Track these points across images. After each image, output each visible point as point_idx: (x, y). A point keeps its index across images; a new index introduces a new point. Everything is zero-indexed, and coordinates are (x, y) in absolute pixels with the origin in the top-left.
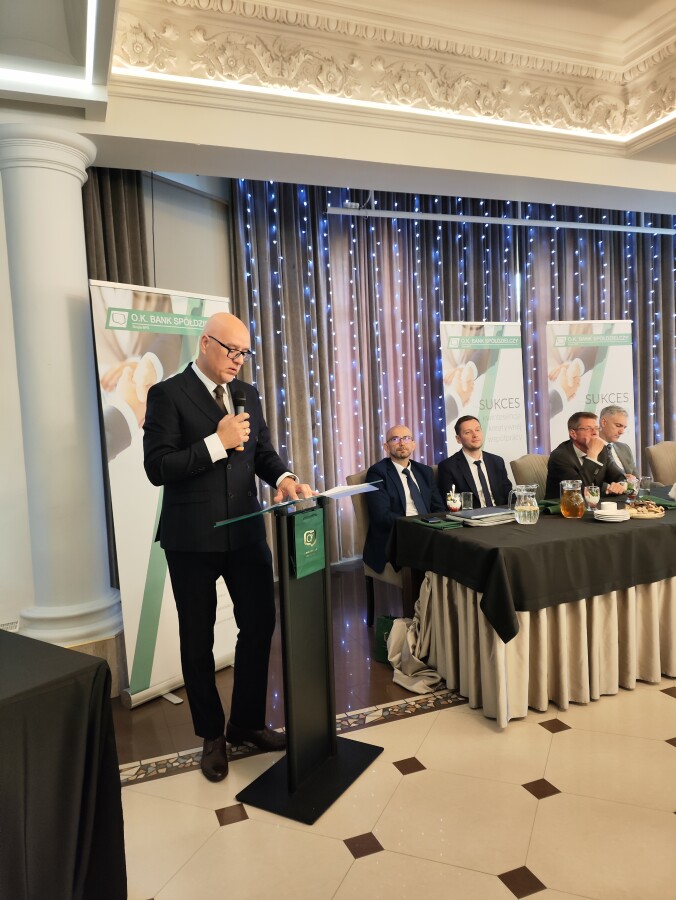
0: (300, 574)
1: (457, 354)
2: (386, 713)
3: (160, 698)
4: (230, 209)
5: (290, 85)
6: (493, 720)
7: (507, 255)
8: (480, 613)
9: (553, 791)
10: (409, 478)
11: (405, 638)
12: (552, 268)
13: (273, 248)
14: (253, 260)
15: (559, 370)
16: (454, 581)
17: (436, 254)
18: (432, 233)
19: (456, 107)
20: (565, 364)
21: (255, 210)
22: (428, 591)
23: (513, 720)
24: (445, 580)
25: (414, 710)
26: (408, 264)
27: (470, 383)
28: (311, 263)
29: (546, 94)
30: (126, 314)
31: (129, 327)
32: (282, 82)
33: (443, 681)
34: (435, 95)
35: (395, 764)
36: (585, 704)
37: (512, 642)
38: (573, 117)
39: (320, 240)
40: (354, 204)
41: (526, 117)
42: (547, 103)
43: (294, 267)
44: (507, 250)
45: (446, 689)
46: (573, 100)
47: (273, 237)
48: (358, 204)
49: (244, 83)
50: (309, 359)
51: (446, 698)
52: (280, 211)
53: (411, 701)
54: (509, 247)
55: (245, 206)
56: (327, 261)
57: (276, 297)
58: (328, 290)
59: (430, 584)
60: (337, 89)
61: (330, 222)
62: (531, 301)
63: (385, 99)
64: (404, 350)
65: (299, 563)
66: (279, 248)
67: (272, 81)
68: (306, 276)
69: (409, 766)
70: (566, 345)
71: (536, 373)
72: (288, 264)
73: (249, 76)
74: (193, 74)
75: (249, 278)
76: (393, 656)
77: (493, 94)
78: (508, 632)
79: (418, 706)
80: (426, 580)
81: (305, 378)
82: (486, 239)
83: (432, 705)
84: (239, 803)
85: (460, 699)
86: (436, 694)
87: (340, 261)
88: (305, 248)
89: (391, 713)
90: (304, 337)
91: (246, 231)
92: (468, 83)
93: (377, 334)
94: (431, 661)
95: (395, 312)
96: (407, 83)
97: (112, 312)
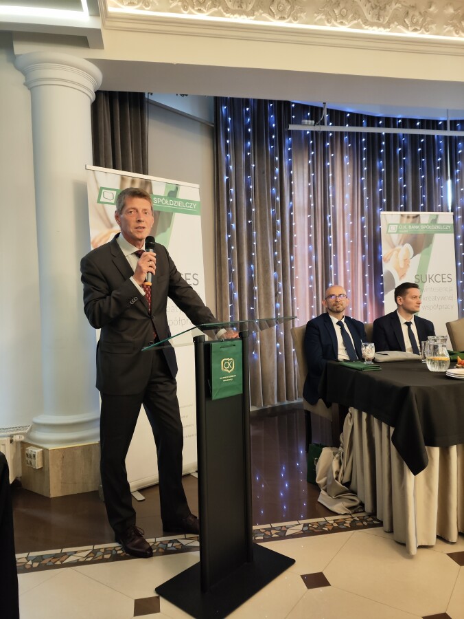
0: (215, 396)
1: (395, 238)
2: (306, 528)
4: (215, 130)
5: (248, 15)
6: (402, 544)
7: (440, 164)
8: (393, 447)
10: (343, 330)
11: (331, 466)
13: (248, 158)
14: (231, 167)
16: (372, 416)
17: (379, 163)
18: (377, 147)
19: (387, 26)
21: (234, 130)
22: (350, 424)
23: (420, 547)
24: (364, 415)
25: (331, 528)
26: (357, 171)
27: (406, 261)
28: (277, 170)
30: (115, 193)
32: (241, 13)
33: (362, 505)
34: (369, 17)
35: (303, 577)
37: (421, 474)
39: (285, 153)
40: (310, 121)
41: (450, 31)
43: (263, 173)
44: (439, 159)
45: (364, 511)
47: (248, 150)
48: (313, 122)
49: (212, 15)
50: (274, 243)
51: (362, 520)
52: (253, 131)
53: (330, 519)
54: (441, 157)
55: (226, 126)
56: (290, 169)
57: (248, 196)
58: (291, 191)
59: (353, 419)
60: (286, 17)
61: (293, 140)
62: (460, 199)
63: (326, 22)
64: (352, 238)
65: (215, 387)
66: (252, 158)
67: (233, 12)
68: (273, 180)
69: (316, 580)
72: (259, 171)
73: (216, 9)
74: (171, 11)
75: (227, 180)
76: (320, 479)
77: (420, 13)
78: (418, 465)
79: (335, 525)
80: (349, 415)
81: (270, 258)
82: (422, 151)
83: (348, 525)
84: (157, 595)
85: (375, 522)
86: (353, 516)
87: (300, 169)
88: (273, 158)
89: (311, 528)
90: (270, 226)
91: (227, 145)
92: (398, 5)
93: (329, 224)
94: (353, 486)
95: (345, 208)
96: (345, 8)
97: (103, 190)
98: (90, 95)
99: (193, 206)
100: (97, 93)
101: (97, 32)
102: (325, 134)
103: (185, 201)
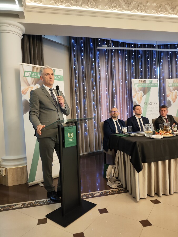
0: (66, 146)
1: (137, 89)
2: (101, 194)
3: (37, 185)
4: (70, 49)
5: (79, 6)
6: (134, 198)
7: (155, 61)
9: (150, 224)
10: (117, 124)
11: (111, 172)
12: (169, 64)
13: (82, 59)
14: (76, 63)
15: (170, 94)
16: (124, 153)
17: (132, 61)
18: (131, 55)
19: (131, 10)
20: (172, 92)
21: (77, 49)
22: (118, 156)
23: (141, 199)
24: (122, 153)
25: (110, 193)
26: (124, 64)
27: (141, 98)
28: (94, 64)
29: (161, 5)
30: (30, 73)
31: (31, 76)
32: (77, 5)
33: (122, 185)
34: (124, 7)
35: (99, 210)
36: (168, 195)
37: (141, 172)
38: (170, 11)
39: (97, 57)
40: (105, 45)
41: (154, 12)
42: (161, 7)
43: (88, 65)
44: (154, 59)
46: (170, 6)
47: (82, 56)
48: (107, 46)
49: (66, 6)
50: (93, 91)
51: (122, 190)
52: (84, 49)
53: (111, 190)
54: (155, 58)
55: (74, 47)
56: (99, 63)
57: (83, 74)
58: (99, 72)
60: (94, 7)
61: (100, 52)
62: (162, 74)
63: (109, 9)
64: (122, 89)
65: (66, 143)
66: (84, 60)
67: (74, 5)
68: (92, 67)
69: (103, 211)
70: (172, 86)
71: (164, 95)
73: (67, 4)
74: (51, 4)
75: (75, 68)
76: (108, 176)
77: (143, 6)
78: (139, 169)
79: (112, 192)
80: (117, 153)
81: (92, 97)
82: (148, 56)
83: (117, 192)
84: (46, 218)
85: (126, 191)
86: (119, 189)
87: (103, 63)
88: (92, 59)
89: (103, 194)
90: (91, 85)
91: (74, 55)
92: (135, 3)
93: (114, 84)
94: (119, 178)
95: (120, 78)
96: (115, 4)
97: (26, 72)
98: (20, 36)
99: (60, 78)
100: (24, 35)
101: (22, 13)
102: (111, 50)
103: (57, 76)
